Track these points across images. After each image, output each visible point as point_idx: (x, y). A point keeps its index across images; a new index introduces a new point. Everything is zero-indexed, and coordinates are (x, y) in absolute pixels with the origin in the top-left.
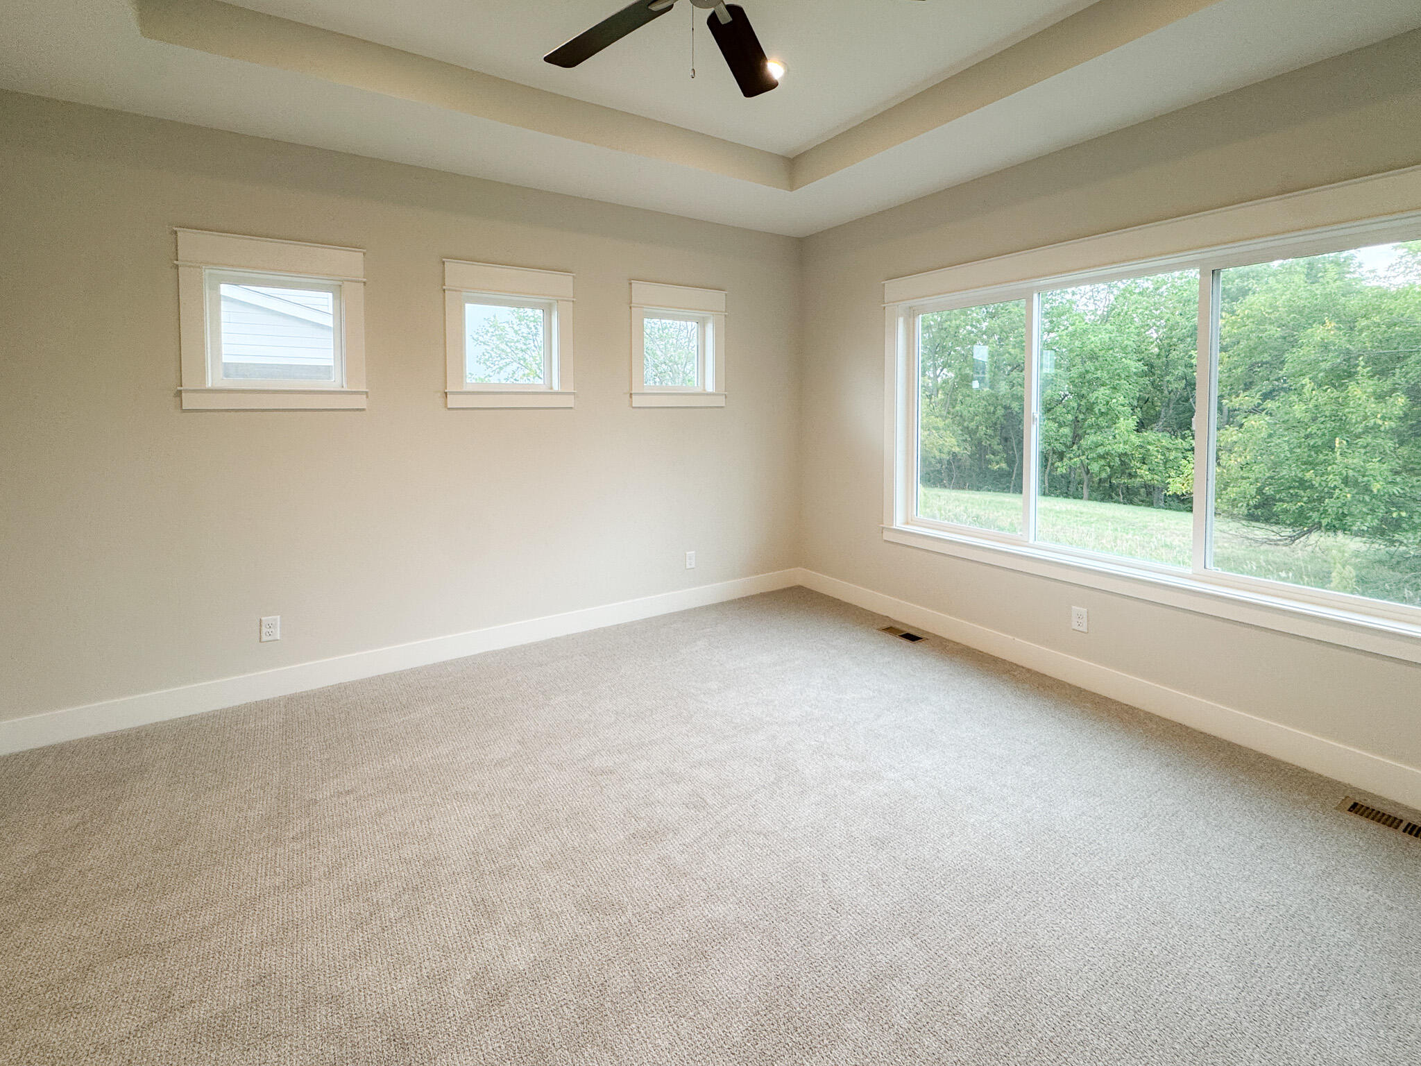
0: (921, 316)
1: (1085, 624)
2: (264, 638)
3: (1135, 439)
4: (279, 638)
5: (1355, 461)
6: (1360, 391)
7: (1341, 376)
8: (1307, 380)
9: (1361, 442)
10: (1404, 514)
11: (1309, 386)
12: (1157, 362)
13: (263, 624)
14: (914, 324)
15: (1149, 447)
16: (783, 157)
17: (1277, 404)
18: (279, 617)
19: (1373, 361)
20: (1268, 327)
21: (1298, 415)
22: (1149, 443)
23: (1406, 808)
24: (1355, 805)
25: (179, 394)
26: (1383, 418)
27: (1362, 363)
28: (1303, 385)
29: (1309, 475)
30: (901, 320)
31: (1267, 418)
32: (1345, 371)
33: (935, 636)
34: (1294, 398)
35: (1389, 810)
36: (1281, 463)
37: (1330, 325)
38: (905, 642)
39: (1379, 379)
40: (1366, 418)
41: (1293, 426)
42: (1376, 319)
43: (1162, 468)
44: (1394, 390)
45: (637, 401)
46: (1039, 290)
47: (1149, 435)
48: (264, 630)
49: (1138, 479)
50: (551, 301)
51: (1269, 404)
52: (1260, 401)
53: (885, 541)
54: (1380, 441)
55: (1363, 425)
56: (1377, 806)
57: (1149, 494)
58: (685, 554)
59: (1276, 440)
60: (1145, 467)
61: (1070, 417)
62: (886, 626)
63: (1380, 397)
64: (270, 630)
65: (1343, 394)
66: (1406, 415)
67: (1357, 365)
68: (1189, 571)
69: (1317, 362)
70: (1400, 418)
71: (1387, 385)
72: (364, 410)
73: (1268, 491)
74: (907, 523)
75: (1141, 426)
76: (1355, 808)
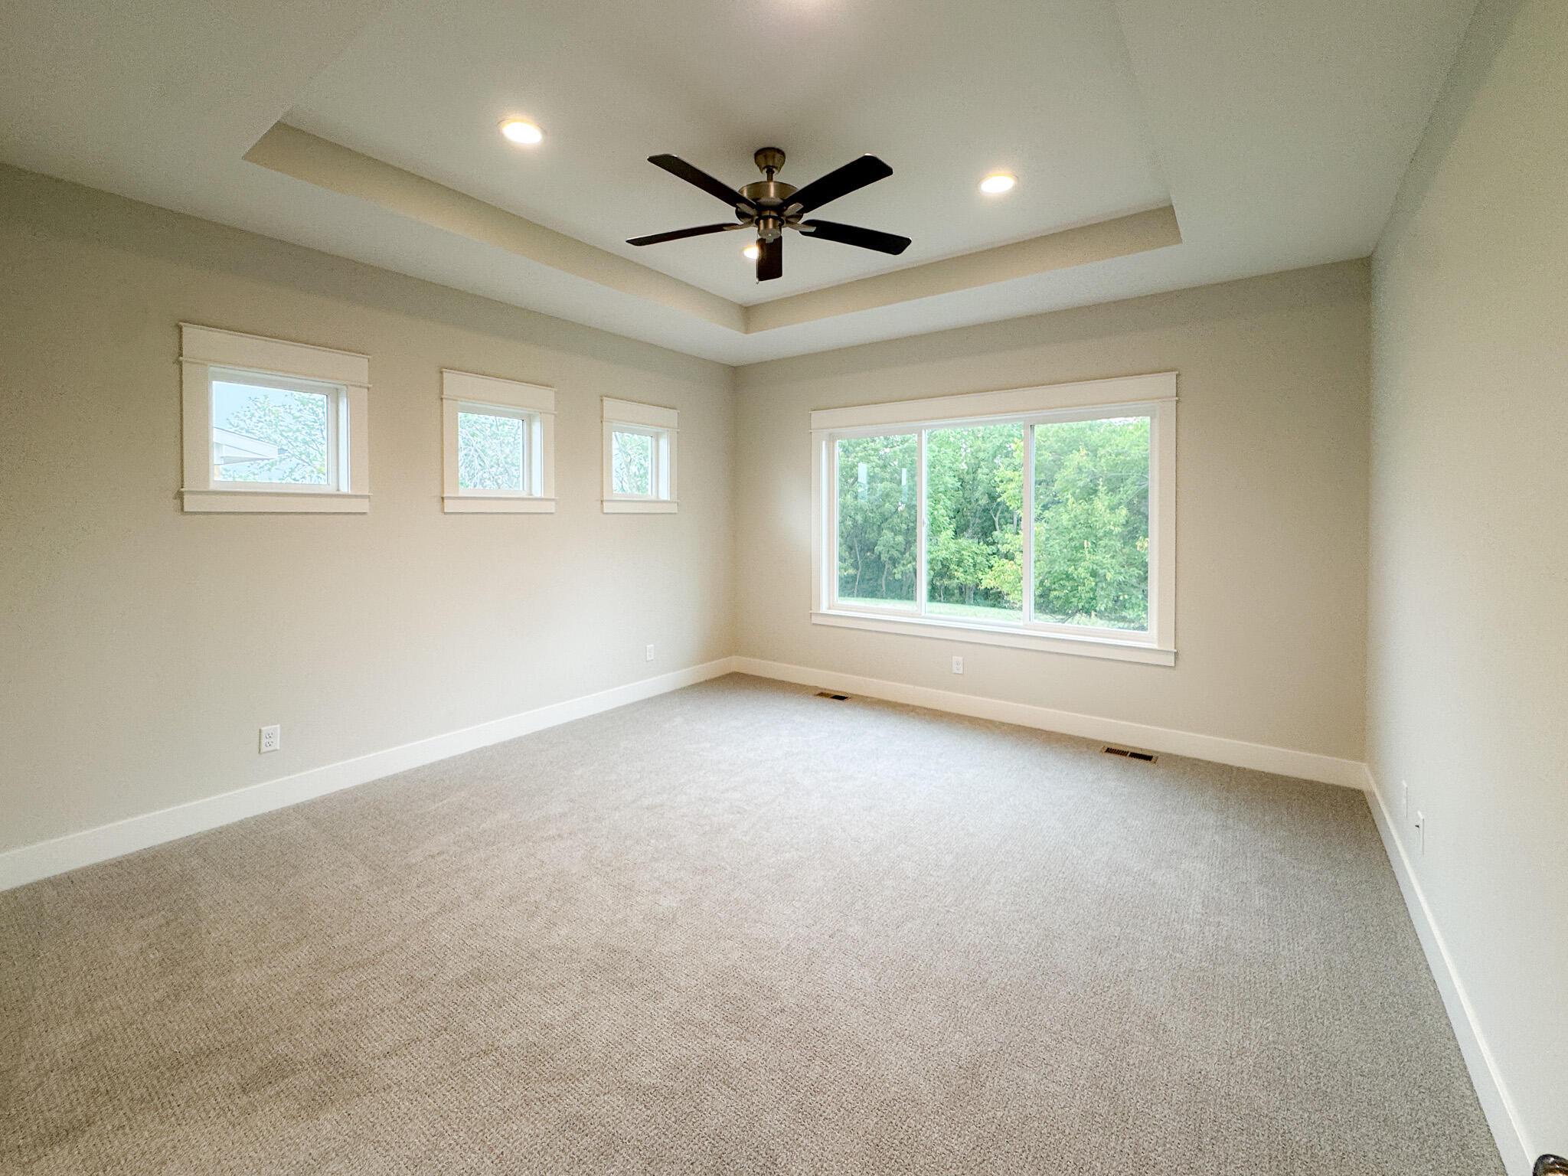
0: (838, 441)
1: (962, 669)
2: (264, 749)
3: (953, 546)
4: (278, 748)
5: (1097, 558)
6: (1101, 503)
7: (1091, 492)
8: (1069, 496)
9: (1102, 543)
10: (1126, 597)
11: (1071, 500)
12: (967, 478)
13: (263, 734)
14: (833, 446)
15: (963, 552)
16: (741, 306)
17: (1052, 514)
18: (278, 726)
19: (1108, 481)
20: (1044, 452)
21: (1065, 523)
22: (963, 549)
23: (1130, 747)
24: (1108, 749)
25: (180, 496)
26: (1114, 525)
27: (1101, 483)
28: (1067, 499)
29: (1071, 569)
30: (824, 443)
31: (1045, 525)
32: (1091, 488)
33: (856, 695)
34: (1062, 509)
35: (1122, 749)
36: (1055, 560)
37: (1083, 452)
38: (836, 701)
39: (1112, 495)
40: (1105, 524)
41: (1061, 531)
42: (1109, 449)
43: (972, 570)
44: (1120, 504)
45: (608, 508)
46: (926, 428)
47: (963, 542)
48: (264, 741)
49: (956, 581)
50: (531, 413)
51: (1047, 514)
52: (1041, 512)
53: (814, 624)
54: (1113, 542)
55: (1102, 531)
56: (1118, 748)
57: (961, 593)
58: (646, 648)
59: (1051, 542)
60: (961, 570)
61: (904, 526)
62: (817, 693)
63: (1113, 509)
64: (270, 740)
65: (1091, 507)
66: (1127, 522)
67: (1099, 484)
68: (1021, 624)
69: (1075, 480)
70: (1123, 525)
71: (1116, 500)
72: (365, 513)
73: (1047, 583)
74: (829, 608)
75: (958, 533)
76: (1109, 751)
